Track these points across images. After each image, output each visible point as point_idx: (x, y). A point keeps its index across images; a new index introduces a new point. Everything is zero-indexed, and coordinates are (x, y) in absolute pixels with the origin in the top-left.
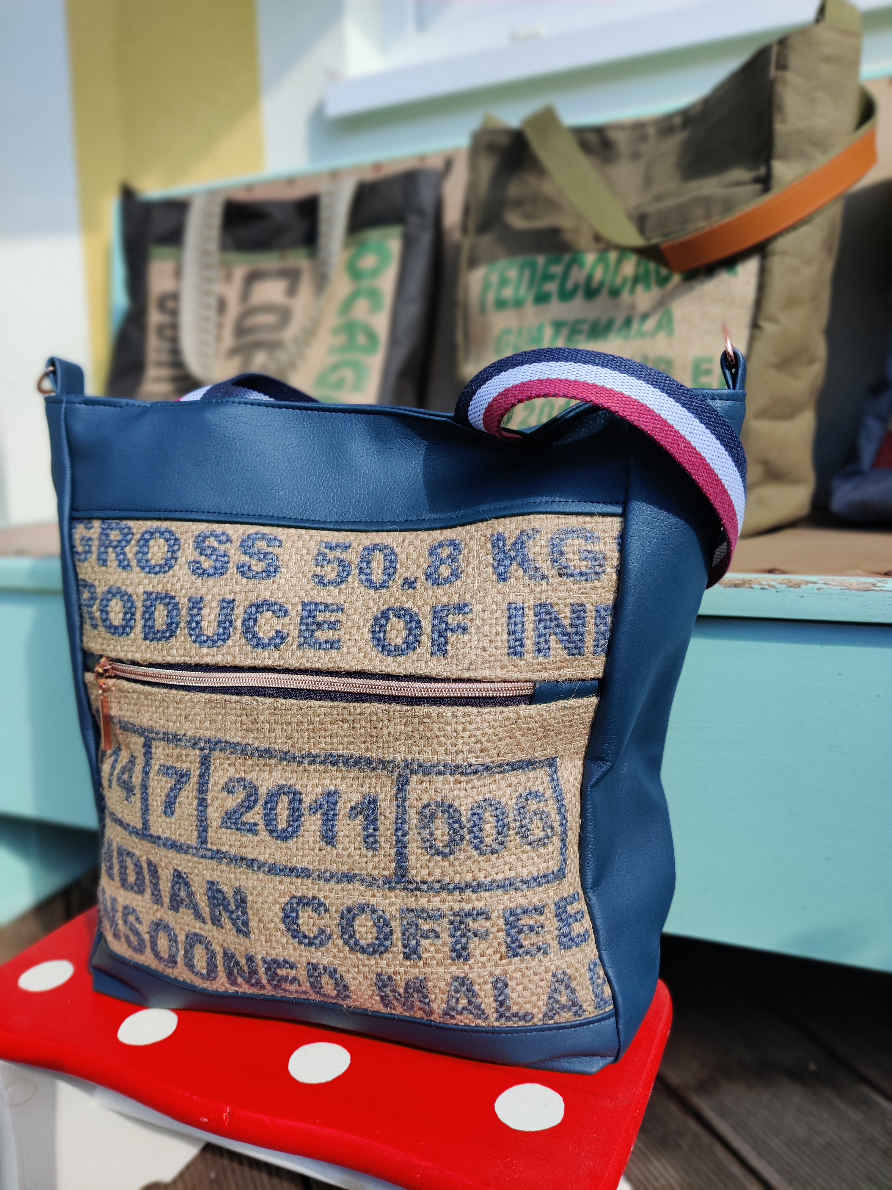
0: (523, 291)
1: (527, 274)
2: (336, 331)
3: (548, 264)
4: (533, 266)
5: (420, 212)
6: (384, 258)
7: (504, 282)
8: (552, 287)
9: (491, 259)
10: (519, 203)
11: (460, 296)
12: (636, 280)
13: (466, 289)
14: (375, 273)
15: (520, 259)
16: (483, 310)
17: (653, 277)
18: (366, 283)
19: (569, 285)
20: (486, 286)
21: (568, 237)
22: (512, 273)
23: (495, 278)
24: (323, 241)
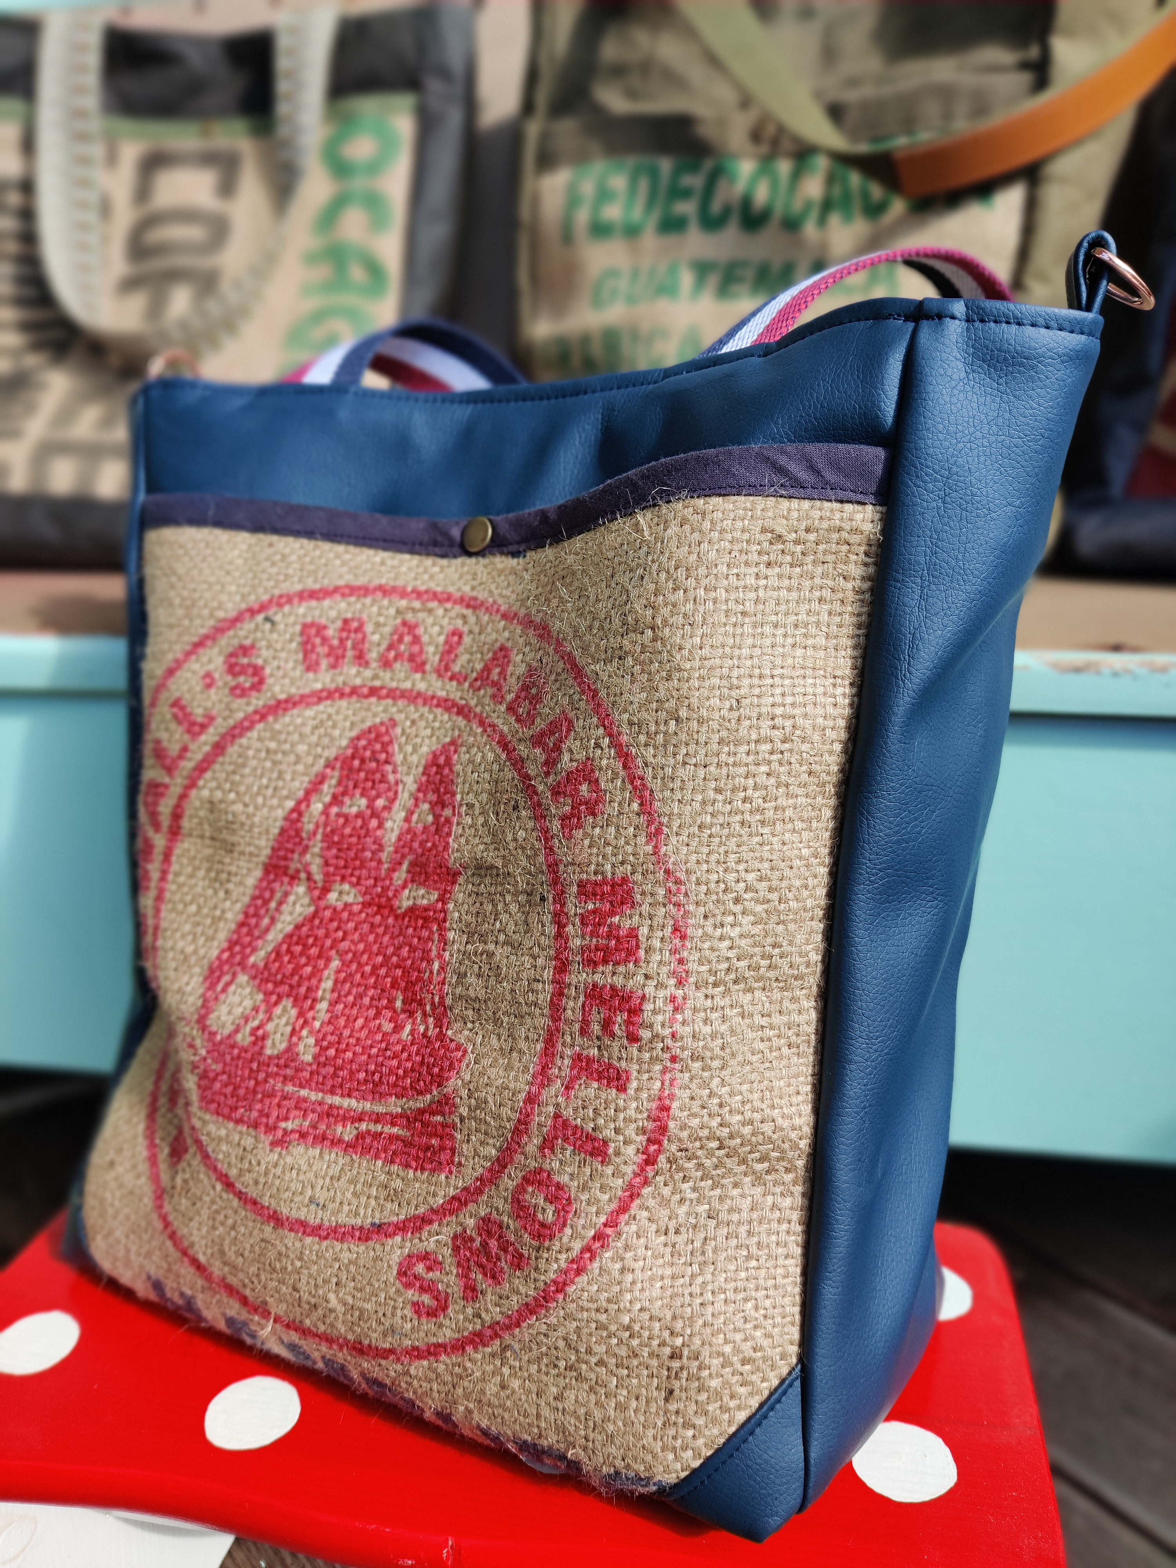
0: (637, 213)
1: (643, 185)
2: (311, 259)
3: (677, 172)
4: (654, 174)
5: (444, 73)
6: (387, 145)
7: (604, 195)
8: (687, 208)
9: (580, 158)
10: (619, 71)
11: (525, 212)
12: (827, 206)
13: (536, 201)
14: (375, 167)
15: (631, 161)
16: (567, 236)
17: (857, 203)
18: (359, 183)
19: (716, 207)
20: (573, 200)
21: (706, 131)
22: (619, 182)
23: (588, 188)
24: (282, 108)
